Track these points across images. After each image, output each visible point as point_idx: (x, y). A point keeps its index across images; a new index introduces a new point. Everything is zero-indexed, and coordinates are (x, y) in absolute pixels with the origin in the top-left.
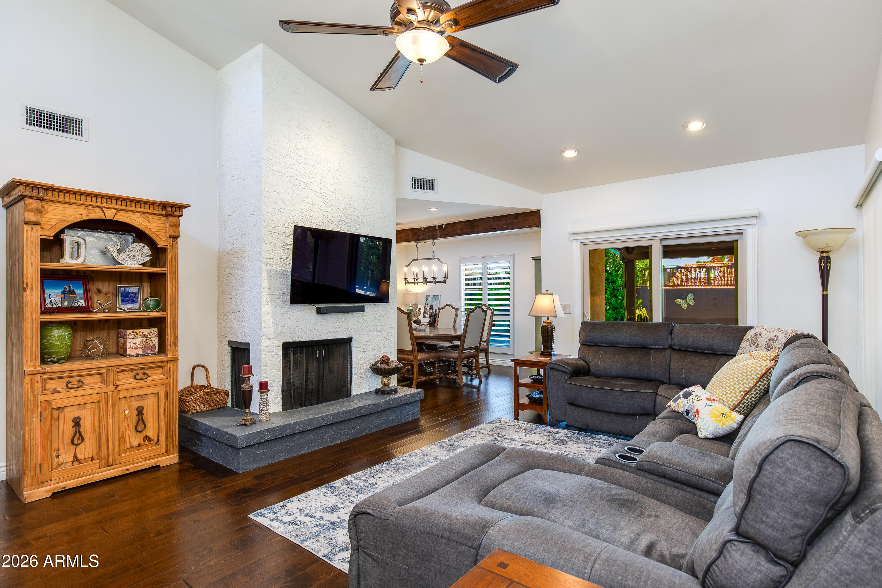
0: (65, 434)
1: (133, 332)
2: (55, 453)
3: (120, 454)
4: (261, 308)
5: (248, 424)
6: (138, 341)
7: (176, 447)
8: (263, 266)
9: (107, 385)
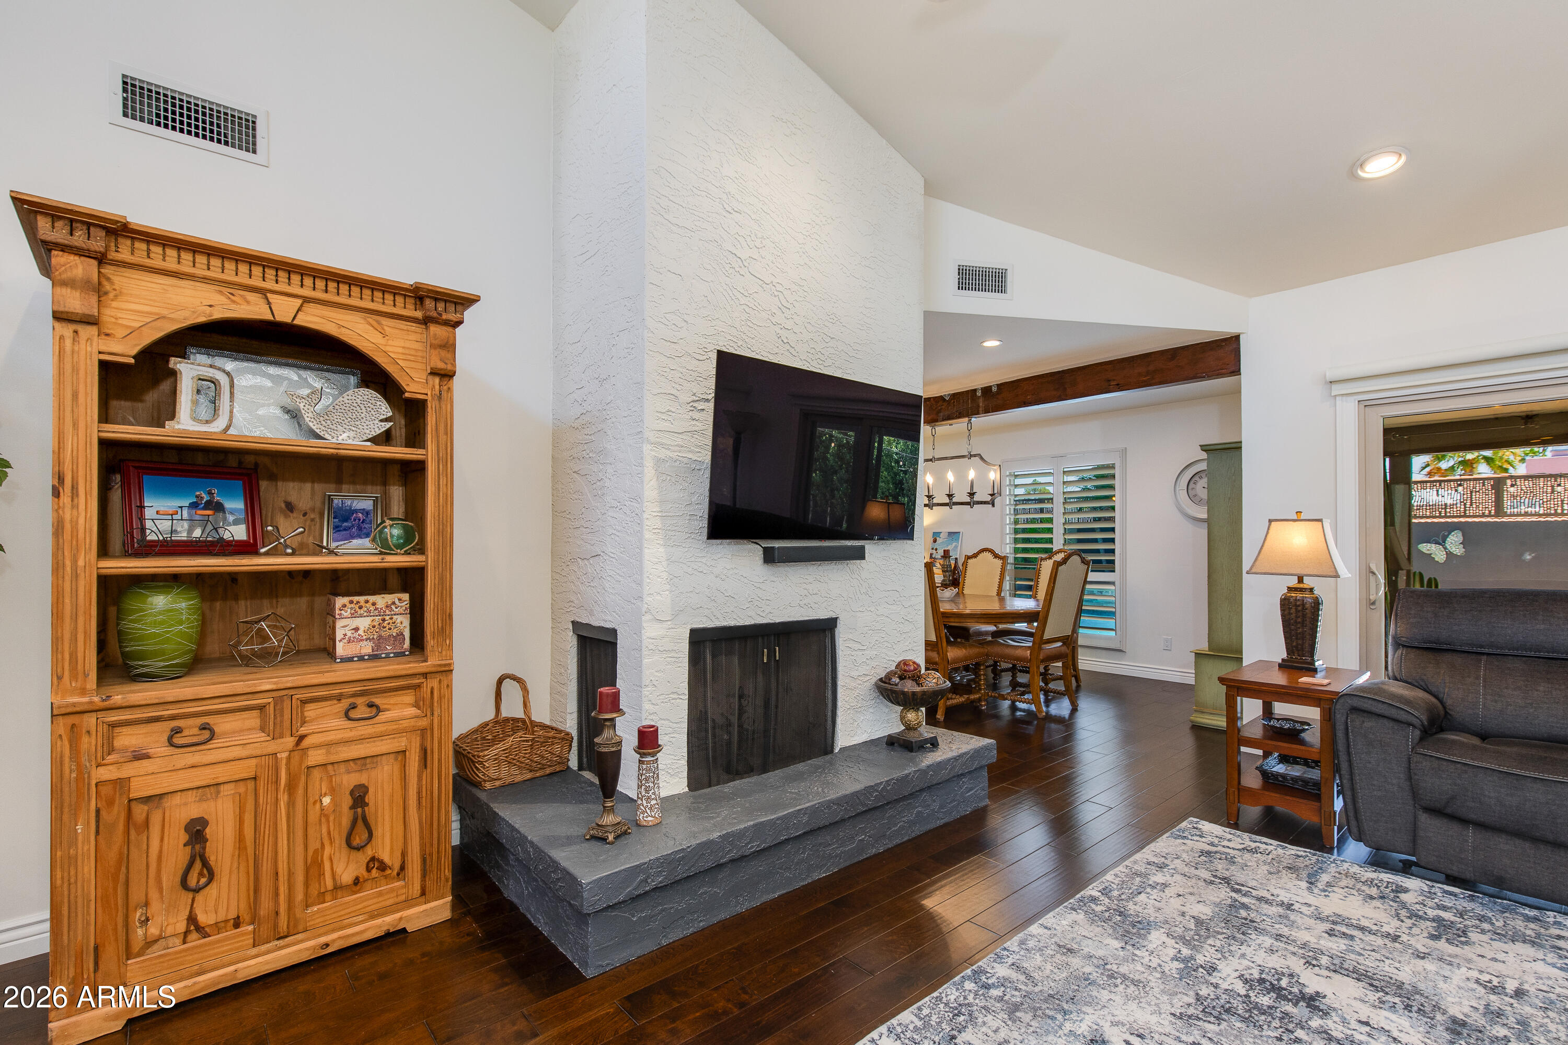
0: (163, 865)
1: (351, 602)
2: (138, 914)
3: (307, 906)
4: (641, 548)
5: (611, 837)
6: (364, 623)
7: (447, 881)
8: (646, 448)
9: (277, 735)
